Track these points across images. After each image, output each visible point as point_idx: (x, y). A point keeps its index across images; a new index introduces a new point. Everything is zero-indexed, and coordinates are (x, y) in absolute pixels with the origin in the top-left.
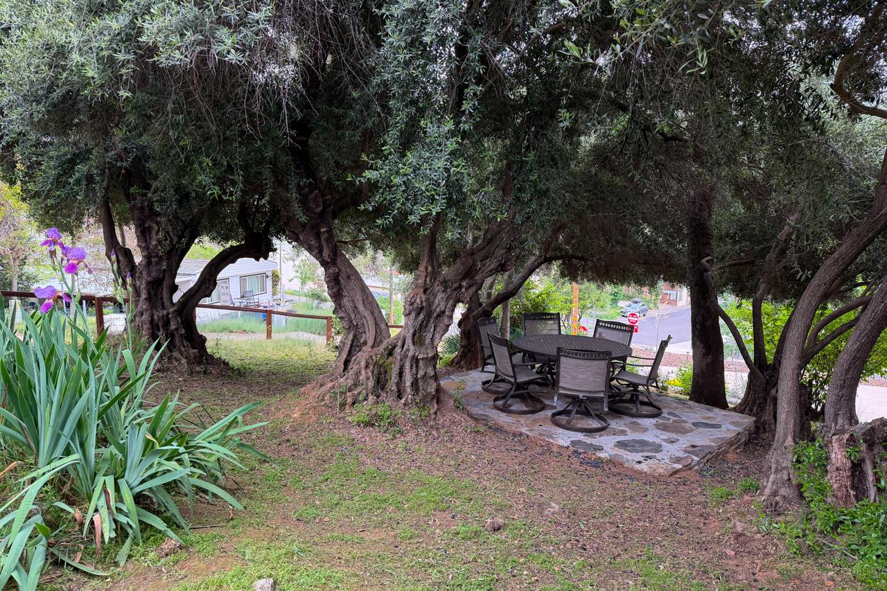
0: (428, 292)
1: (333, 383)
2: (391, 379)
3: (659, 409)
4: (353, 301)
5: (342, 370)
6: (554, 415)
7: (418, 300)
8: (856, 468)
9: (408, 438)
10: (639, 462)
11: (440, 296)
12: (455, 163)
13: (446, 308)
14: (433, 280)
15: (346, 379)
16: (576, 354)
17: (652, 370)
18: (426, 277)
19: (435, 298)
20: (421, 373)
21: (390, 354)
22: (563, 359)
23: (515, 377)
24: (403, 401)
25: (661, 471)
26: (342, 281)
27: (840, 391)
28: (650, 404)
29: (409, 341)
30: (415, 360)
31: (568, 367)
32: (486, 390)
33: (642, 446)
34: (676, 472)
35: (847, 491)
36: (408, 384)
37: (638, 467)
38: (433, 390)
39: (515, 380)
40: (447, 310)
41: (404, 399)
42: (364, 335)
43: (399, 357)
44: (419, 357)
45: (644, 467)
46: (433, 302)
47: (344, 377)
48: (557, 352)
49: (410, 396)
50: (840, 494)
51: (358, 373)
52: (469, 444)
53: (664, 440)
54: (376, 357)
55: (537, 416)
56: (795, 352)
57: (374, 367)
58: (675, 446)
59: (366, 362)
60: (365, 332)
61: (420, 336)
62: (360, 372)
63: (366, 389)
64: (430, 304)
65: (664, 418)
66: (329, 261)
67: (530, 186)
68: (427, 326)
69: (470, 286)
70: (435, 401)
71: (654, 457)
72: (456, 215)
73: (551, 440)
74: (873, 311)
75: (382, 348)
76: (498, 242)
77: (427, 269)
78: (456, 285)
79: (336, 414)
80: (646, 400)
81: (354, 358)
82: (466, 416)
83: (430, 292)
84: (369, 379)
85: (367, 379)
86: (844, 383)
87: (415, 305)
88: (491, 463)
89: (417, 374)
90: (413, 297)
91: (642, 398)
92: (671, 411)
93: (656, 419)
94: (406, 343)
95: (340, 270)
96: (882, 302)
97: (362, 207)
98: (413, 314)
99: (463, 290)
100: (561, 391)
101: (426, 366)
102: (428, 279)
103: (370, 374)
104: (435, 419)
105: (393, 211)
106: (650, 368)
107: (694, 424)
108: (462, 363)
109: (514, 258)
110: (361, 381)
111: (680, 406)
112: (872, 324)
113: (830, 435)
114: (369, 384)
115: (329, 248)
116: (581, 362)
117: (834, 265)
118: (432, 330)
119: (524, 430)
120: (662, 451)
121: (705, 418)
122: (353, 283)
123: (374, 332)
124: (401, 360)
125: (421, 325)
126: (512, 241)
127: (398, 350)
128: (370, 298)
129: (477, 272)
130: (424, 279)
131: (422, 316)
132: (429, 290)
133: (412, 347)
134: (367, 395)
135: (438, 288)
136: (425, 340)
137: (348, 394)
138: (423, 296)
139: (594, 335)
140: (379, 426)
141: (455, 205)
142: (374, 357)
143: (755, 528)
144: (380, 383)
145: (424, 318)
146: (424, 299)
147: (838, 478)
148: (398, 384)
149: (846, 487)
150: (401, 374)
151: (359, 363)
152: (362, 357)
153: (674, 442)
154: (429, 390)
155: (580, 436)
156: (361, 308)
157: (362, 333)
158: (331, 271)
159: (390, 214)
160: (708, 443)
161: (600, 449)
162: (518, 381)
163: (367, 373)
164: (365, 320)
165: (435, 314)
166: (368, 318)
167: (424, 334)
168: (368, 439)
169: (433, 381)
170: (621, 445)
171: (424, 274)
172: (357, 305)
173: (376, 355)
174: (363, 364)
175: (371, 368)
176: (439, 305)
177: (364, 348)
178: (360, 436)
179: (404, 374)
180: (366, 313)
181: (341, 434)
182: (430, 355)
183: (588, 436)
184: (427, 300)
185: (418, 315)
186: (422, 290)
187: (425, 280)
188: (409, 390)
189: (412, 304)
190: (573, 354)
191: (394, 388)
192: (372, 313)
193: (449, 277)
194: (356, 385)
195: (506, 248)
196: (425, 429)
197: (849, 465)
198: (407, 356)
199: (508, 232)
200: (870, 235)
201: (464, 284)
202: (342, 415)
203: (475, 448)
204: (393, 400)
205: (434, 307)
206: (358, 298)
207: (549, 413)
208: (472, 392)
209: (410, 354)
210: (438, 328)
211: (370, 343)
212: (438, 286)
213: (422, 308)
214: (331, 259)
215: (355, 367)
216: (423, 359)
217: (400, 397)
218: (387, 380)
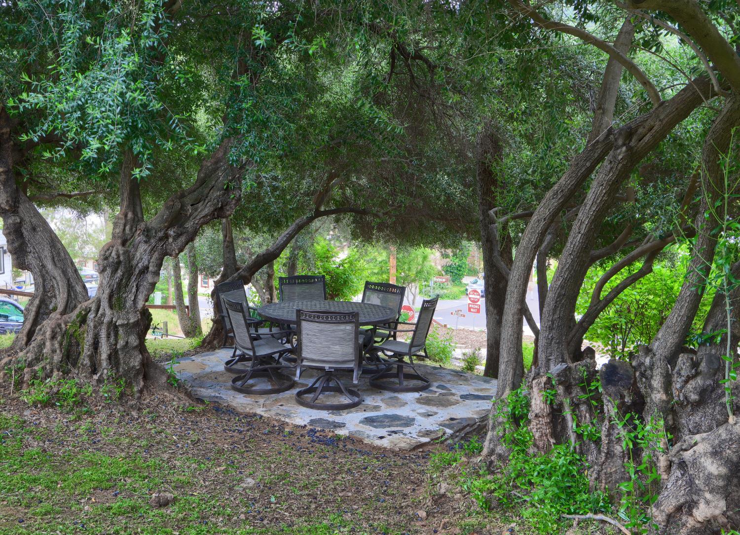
0: (128, 244)
1: (10, 358)
2: (83, 351)
3: (427, 382)
4: (39, 257)
5: (24, 342)
6: (299, 394)
7: (113, 254)
8: (555, 414)
9: (98, 419)
10: (382, 438)
11: (143, 247)
12: (133, 86)
13: (149, 262)
14: (134, 229)
15: (27, 353)
16: (318, 317)
17: (414, 335)
18: (125, 226)
19: (136, 251)
20: (121, 343)
21: (83, 320)
22: (304, 324)
23: (253, 349)
24: (96, 377)
25: (403, 445)
26: (25, 233)
27: (549, 334)
28: (417, 377)
29: (105, 304)
30: (113, 328)
31: (311, 333)
32: (229, 370)
33: (392, 421)
34: (422, 445)
35: (548, 440)
36: (104, 356)
37: (378, 443)
38: (136, 364)
39: (254, 353)
40: (151, 264)
41: (98, 375)
42: (54, 300)
43: (92, 324)
44: (117, 324)
45: (385, 443)
46: (134, 255)
47: (25, 351)
48: (297, 316)
49: (105, 371)
50: (541, 444)
51: (42, 346)
52: (176, 425)
53: (420, 414)
54: (66, 326)
55: (281, 395)
56: (515, 296)
57: (63, 337)
58: (431, 419)
59: (53, 332)
60: (55, 296)
61: (119, 298)
62: (44, 344)
63: (51, 363)
64: (129, 257)
65: (431, 391)
66: (7, 208)
67: (247, 115)
68: (127, 285)
69: (178, 236)
70: (141, 377)
71: (401, 432)
72: (144, 147)
73: (287, 420)
74: (571, 243)
75: (74, 315)
76: (213, 183)
77: (126, 216)
78: (160, 234)
79: (9, 394)
80: (412, 371)
81: (39, 327)
82: (182, 395)
83: (131, 244)
84: (56, 351)
85: (53, 351)
86: (553, 324)
87: (111, 260)
88: (194, 443)
89: (116, 344)
90: (108, 250)
91: (406, 370)
92: (442, 383)
93: (421, 393)
94: (101, 307)
95: (22, 220)
96: (579, 233)
97: (25, 138)
98: (109, 271)
99: (171, 240)
100: (305, 363)
101: (128, 334)
102: (128, 228)
103: (57, 346)
104: (139, 398)
105: (66, 142)
106: (411, 334)
107: (463, 397)
108: (215, 342)
109: (234, 202)
110: (45, 355)
111: (455, 378)
112: (572, 257)
113: (530, 380)
114: (55, 357)
115: (7, 192)
116: (323, 326)
117: (553, 198)
118: (134, 290)
119: (259, 411)
120: (413, 425)
121: (478, 390)
122: (39, 236)
123: (65, 296)
124: (95, 327)
125: (119, 284)
126: (230, 181)
127: (91, 316)
128: (62, 254)
129: (188, 218)
130: (122, 227)
131: (119, 273)
132: (130, 242)
133: (108, 312)
134: (52, 371)
135: (139, 238)
136: (125, 301)
137: (26, 370)
138: (120, 248)
139: (363, 300)
140: (62, 406)
141: (142, 135)
142: (63, 326)
143: (459, 488)
144: (70, 357)
145: (123, 275)
146: (121, 252)
147: (539, 426)
148: (91, 357)
149: (546, 435)
150: (96, 345)
151: (45, 333)
152: (48, 325)
153: (431, 415)
154: (132, 365)
155: (324, 415)
156: (50, 266)
157: (52, 297)
158: (10, 221)
159: (62, 146)
160: (470, 415)
161: (341, 425)
162: (257, 354)
163: (53, 345)
164: (55, 282)
165: (137, 270)
166: (58, 278)
167: (124, 296)
168: (43, 421)
169: (136, 353)
170: (369, 421)
171: (123, 222)
172: (45, 262)
173: (66, 323)
174: (48, 334)
175: (59, 338)
176: (141, 259)
177: (52, 315)
178: (34, 418)
179: (100, 345)
180: (56, 273)
181: (9, 416)
182: (132, 321)
183: (333, 414)
184: (126, 253)
185: (114, 271)
186: (119, 241)
187: (124, 230)
188: (104, 364)
189: (106, 258)
190: (314, 318)
191: (87, 362)
192: (64, 273)
193: (153, 225)
194: (38, 359)
195: (223, 189)
196: (122, 409)
197: (547, 410)
198: (102, 323)
199: (225, 170)
200: (588, 164)
201: (171, 232)
202: (16, 395)
203: (183, 429)
204: (85, 376)
205: (134, 262)
206: (46, 253)
207: (295, 391)
208: (211, 373)
209: (106, 320)
210: (141, 289)
211: (60, 308)
212: (139, 235)
213: (119, 263)
214: (10, 206)
215: (39, 338)
216: (122, 325)
217: (94, 371)
218: (80, 353)
